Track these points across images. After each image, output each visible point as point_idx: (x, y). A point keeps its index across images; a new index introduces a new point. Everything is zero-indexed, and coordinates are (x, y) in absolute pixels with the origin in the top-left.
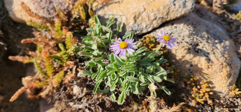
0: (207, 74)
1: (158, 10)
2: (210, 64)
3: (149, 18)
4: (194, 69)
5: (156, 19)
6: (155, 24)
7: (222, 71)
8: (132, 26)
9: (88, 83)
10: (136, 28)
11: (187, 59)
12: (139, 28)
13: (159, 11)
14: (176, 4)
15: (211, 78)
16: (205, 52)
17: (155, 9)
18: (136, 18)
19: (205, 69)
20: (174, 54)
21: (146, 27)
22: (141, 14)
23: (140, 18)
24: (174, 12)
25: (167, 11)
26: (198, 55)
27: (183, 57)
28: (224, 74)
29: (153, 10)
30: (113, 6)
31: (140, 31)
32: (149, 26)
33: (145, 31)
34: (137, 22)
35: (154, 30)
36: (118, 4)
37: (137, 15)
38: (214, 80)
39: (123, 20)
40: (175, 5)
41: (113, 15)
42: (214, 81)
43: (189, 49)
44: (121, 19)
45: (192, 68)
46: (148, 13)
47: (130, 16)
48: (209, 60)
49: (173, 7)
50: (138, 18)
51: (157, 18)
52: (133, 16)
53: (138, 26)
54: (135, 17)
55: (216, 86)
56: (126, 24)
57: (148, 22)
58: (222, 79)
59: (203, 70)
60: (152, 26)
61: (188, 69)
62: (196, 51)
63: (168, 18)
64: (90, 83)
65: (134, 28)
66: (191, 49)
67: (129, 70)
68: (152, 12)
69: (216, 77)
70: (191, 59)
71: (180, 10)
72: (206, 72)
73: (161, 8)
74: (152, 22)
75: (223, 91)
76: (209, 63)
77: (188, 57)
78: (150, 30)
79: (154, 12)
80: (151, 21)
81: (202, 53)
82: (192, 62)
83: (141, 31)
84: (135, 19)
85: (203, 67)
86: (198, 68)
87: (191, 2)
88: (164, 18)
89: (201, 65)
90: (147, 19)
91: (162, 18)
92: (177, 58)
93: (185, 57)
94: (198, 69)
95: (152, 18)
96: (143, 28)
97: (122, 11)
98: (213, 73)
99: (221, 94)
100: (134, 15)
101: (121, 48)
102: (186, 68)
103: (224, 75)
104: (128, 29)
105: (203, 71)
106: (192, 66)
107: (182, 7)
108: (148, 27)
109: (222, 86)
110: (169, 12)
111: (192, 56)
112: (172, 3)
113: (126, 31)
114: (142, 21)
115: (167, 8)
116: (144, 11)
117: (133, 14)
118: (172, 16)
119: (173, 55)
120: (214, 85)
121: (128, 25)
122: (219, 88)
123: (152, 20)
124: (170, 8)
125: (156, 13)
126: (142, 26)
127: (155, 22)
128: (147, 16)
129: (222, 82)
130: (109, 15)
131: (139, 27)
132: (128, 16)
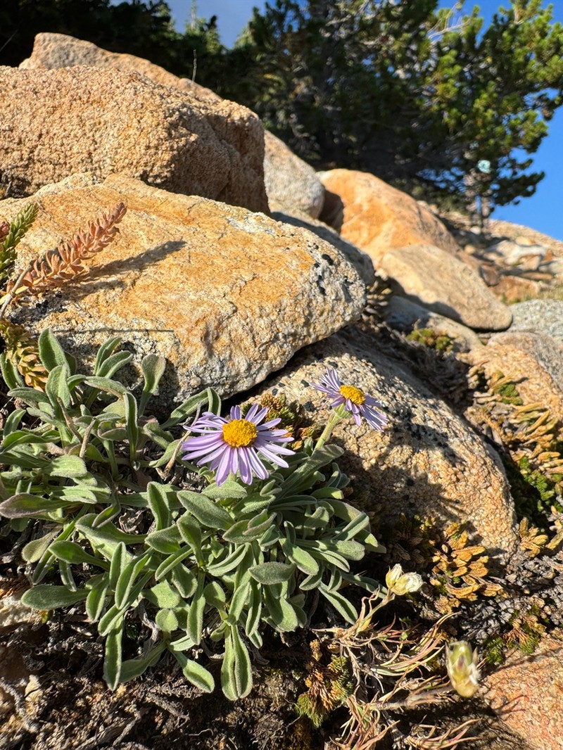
0: (457, 502)
1: (280, 309)
2: (459, 467)
3: (254, 337)
4: (420, 492)
5: (276, 338)
6: (276, 357)
7: (491, 485)
8: (201, 370)
9: (50, 647)
10: (216, 375)
11: (397, 464)
12: (225, 374)
13: (282, 312)
14: (328, 290)
15: (468, 511)
16: (438, 434)
17: (268, 307)
18: (210, 338)
19: (448, 488)
20: (353, 455)
21: (249, 368)
22: (224, 324)
23: (224, 338)
24: (325, 314)
25: (307, 312)
26: (421, 446)
27: (382, 457)
28: (496, 491)
29: (261, 308)
30: (101, 299)
31: (227, 386)
32: (259, 366)
33: (243, 386)
34: (216, 353)
35: (273, 377)
36: (118, 289)
37: (212, 328)
38: (476, 514)
39: (159, 346)
40: (323, 291)
41: (112, 331)
42: (477, 518)
43: (396, 429)
44: (154, 346)
45: (413, 489)
46: (248, 320)
47: (189, 331)
48: (452, 457)
49: (320, 298)
50: (217, 338)
51: (280, 335)
52: (199, 331)
53: (222, 368)
54: (206, 336)
55: (484, 534)
56: (173, 360)
57: (254, 353)
58: (497, 508)
59: (445, 490)
60: (267, 363)
61: (402, 495)
62: (414, 435)
63: (309, 335)
64: (65, 644)
65: (207, 374)
66: (403, 428)
67: (264, 536)
68: (261, 316)
69: (480, 506)
70: (405, 463)
71: (340, 308)
72: (454, 496)
73: (287, 301)
74: (265, 350)
75: (504, 545)
76: (454, 466)
77: (398, 456)
78: (260, 378)
79: (268, 315)
80: (264, 347)
81: (431, 438)
82: (408, 471)
83: (233, 385)
84: (208, 340)
85: (443, 482)
86: (430, 485)
87: (361, 286)
88: (301, 335)
89: (437, 476)
90: (248, 342)
91: (294, 335)
92: (366, 466)
93: (391, 458)
94: (429, 491)
95: (265, 336)
96: (237, 375)
97: (145, 314)
98: (472, 493)
99: (501, 556)
100: (202, 325)
101: (233, 448)
102: (395, 493)
103: (498, 494)
104: (185, 381)
105: (446, 495)
106: (410, 483)
107: (343, 300)
108: (254, 370)
109: (499, 529)
110: (310, 314)
111: (407, 450)
112: (315, 284)
113: (179, 387)
114: (232, 347)
115: (304, 303)
116: (235, 311)
117: (197, 323)
118: (321, 329)
119: (352, 458)
120: (477, 533)
121: (184, 366)
122: (492, 539)
123: (264, 341)
124: (311, 301)
125: (273, 318)
126: (233, 365)
127: (273, 351)
128: (247, 328)
129: (498, 515)
130: (93, 332)
131: (225, 369)
132: (182, 331)
